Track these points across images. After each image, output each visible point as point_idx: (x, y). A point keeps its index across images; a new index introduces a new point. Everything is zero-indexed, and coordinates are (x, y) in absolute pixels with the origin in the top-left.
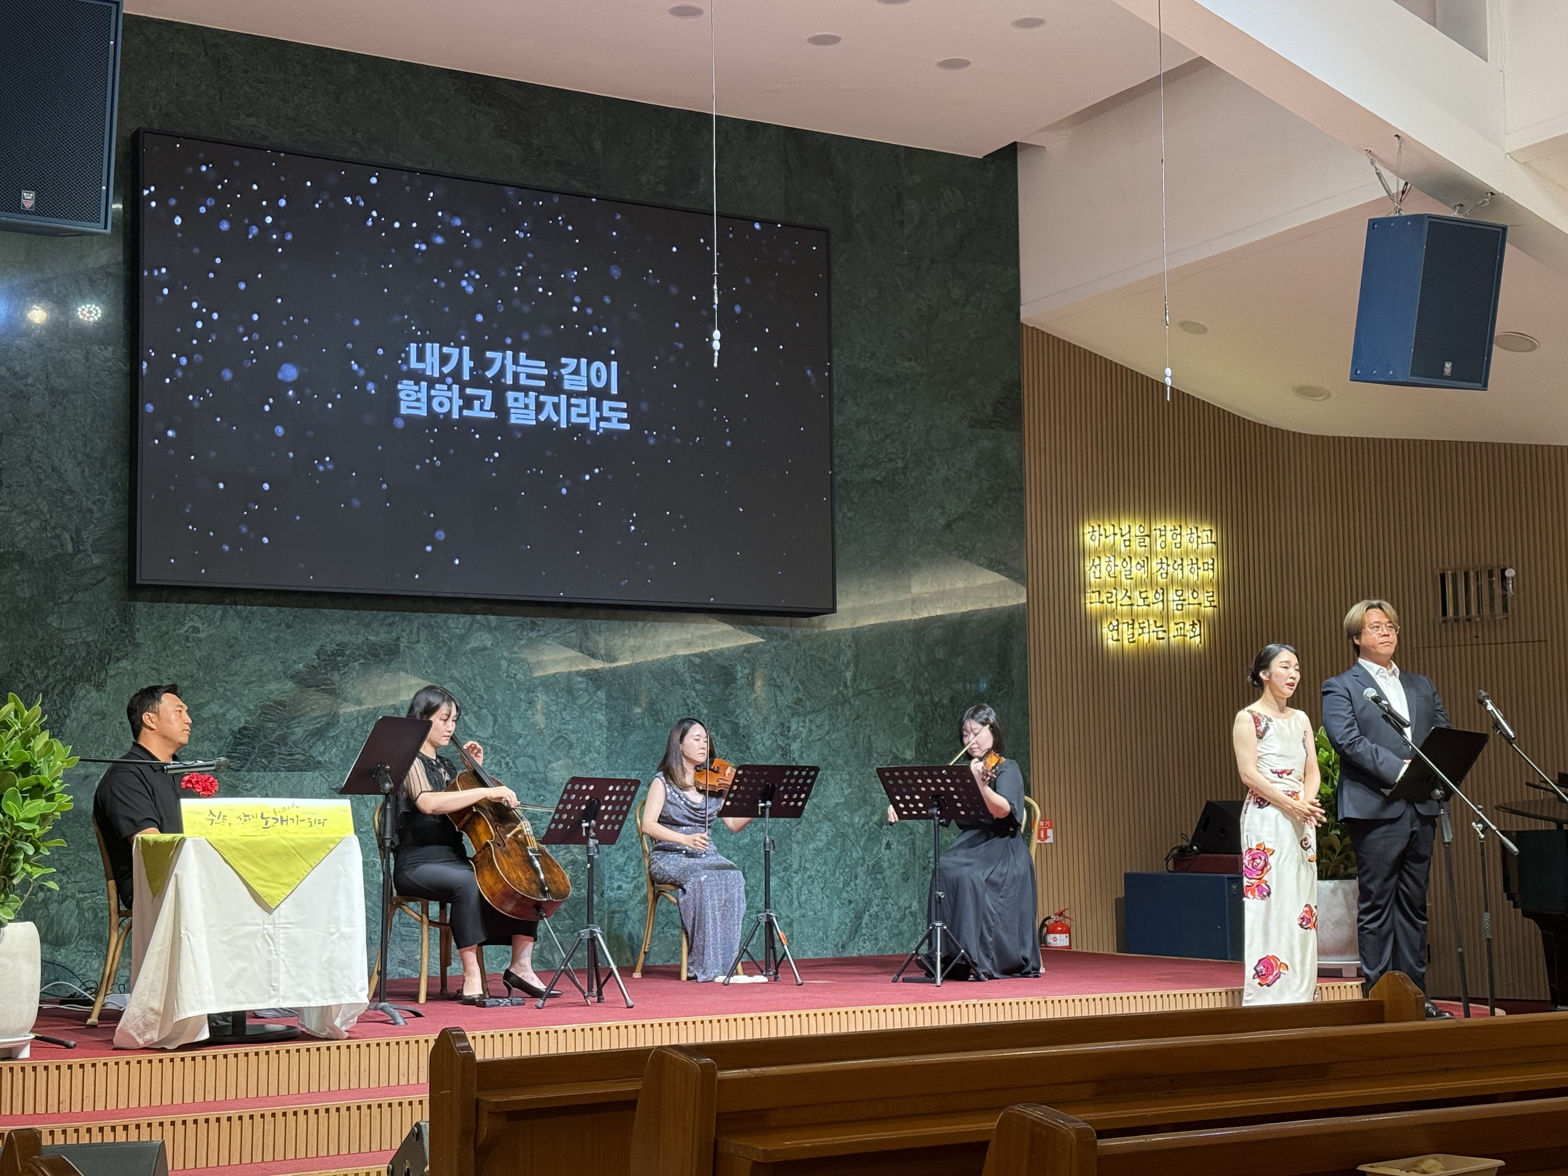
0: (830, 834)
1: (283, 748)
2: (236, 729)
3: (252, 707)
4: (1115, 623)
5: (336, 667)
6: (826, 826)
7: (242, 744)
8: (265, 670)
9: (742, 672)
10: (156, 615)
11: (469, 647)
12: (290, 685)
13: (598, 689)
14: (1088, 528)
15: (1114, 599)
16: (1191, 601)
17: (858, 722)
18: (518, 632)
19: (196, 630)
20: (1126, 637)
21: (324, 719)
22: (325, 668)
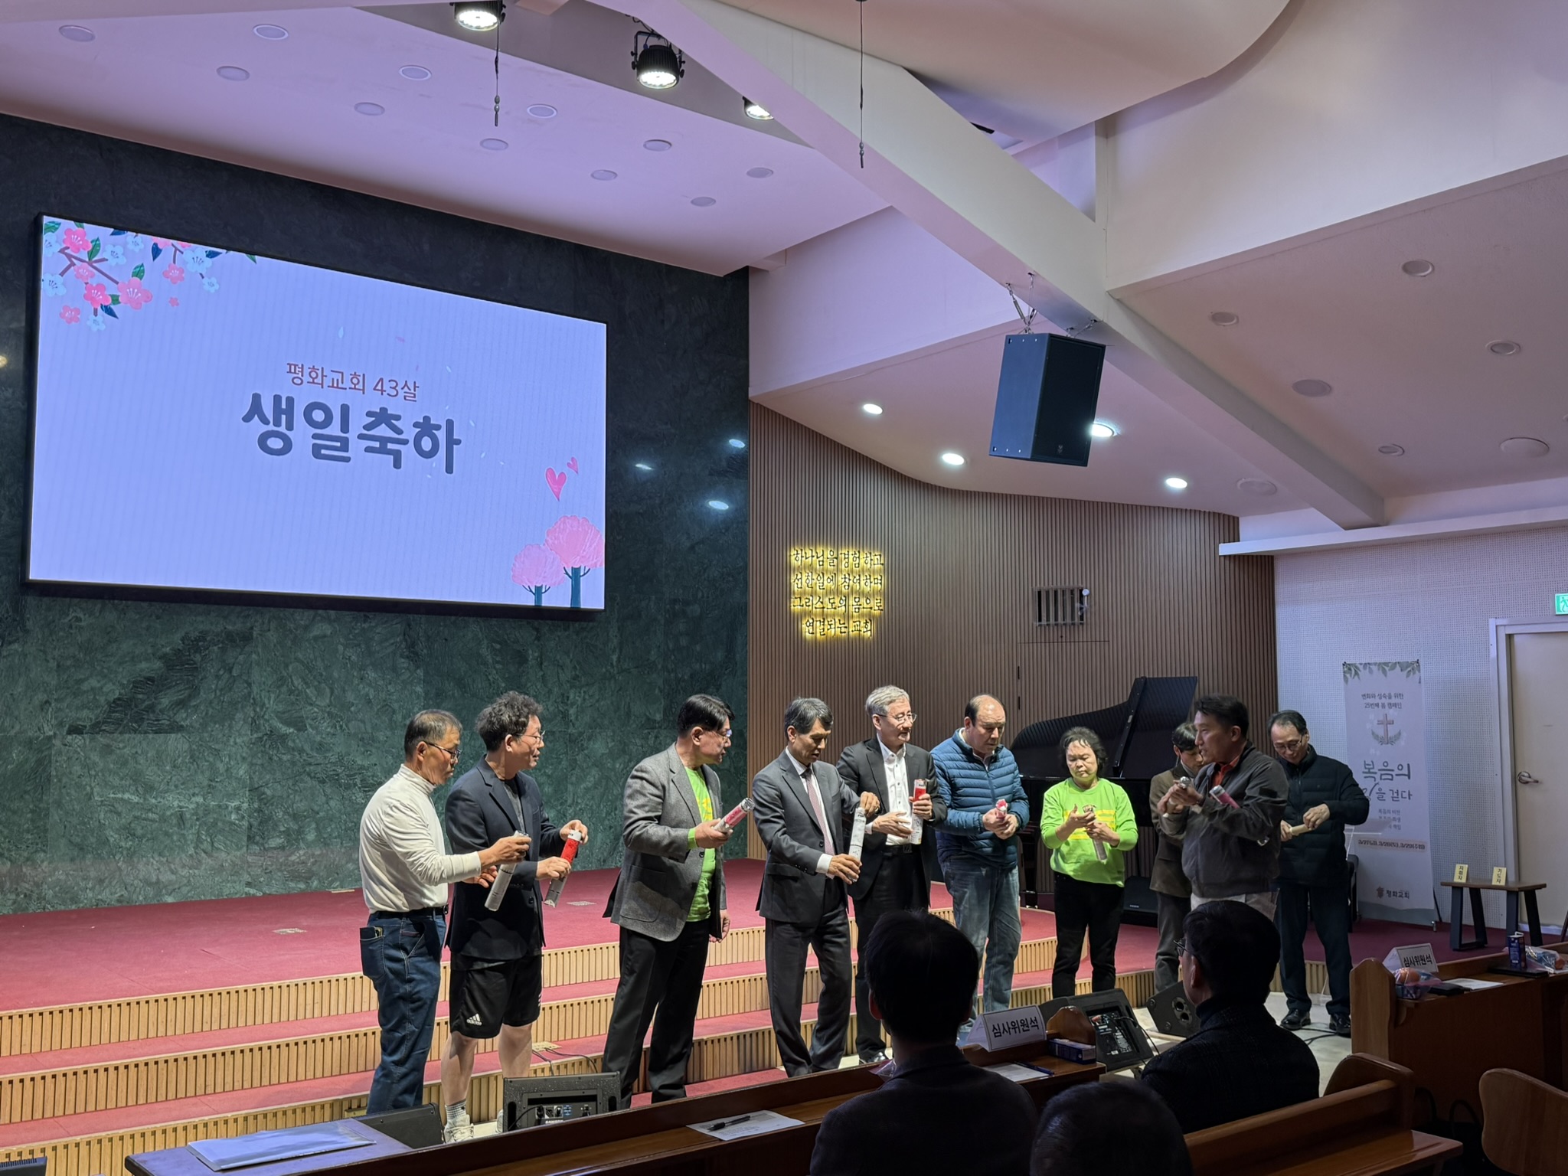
0: (597, 776)
1: (151, 715)
2: (112, 699)
3: (125, 682)
4: (811, 621)
5: (198, 650)
6: (594, 771)
7: (117, 712)
8: (137, 652)
9: (532, 655)
10: (44, 607)
11: (311, 635)
12: (158, 664)
13: (418, 667)
14: (793, 552)
15: (810, 603)
16: (865, 606)
17: (621, 692)
18: (353, 624)
19: (78, 619)
20: (818, 630)
21: (187, 692)
22: (189, 652)
